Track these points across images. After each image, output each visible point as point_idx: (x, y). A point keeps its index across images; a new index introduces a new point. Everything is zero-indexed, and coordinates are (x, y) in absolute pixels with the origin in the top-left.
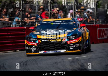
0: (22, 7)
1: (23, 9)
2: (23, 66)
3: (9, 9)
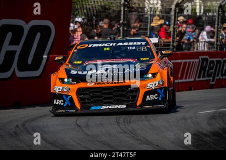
0: (124, 17)
1: (126, 22)
2: (123, 123)
3: (100, 21)
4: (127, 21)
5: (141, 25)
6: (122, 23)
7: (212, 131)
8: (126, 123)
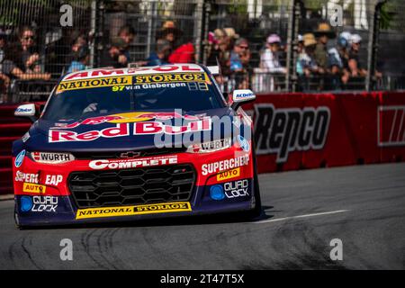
0: (97, 24)
1: (101, 34)
2: (97, 247)
3: (47, 32)
4: (103, 31)
5: (131, 40)
6: (94, 35)
7: (281, 261)
8: (103, 247)
